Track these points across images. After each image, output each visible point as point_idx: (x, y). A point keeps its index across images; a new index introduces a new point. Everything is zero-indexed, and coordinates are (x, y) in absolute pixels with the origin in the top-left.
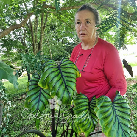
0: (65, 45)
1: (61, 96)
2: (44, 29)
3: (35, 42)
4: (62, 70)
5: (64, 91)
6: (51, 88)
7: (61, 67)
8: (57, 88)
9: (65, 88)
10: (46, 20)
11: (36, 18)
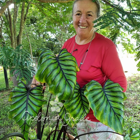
0: (46, 41)
1: (62, 91)
2: (24, 20)
3: (13, 34)
4: (60, 62)
5: (66, 85)
6: (50, 82)
7: (60, 59)
8: (58, 82)
9: (66, 82)
10: (27, 11)
11: (15, 8)
